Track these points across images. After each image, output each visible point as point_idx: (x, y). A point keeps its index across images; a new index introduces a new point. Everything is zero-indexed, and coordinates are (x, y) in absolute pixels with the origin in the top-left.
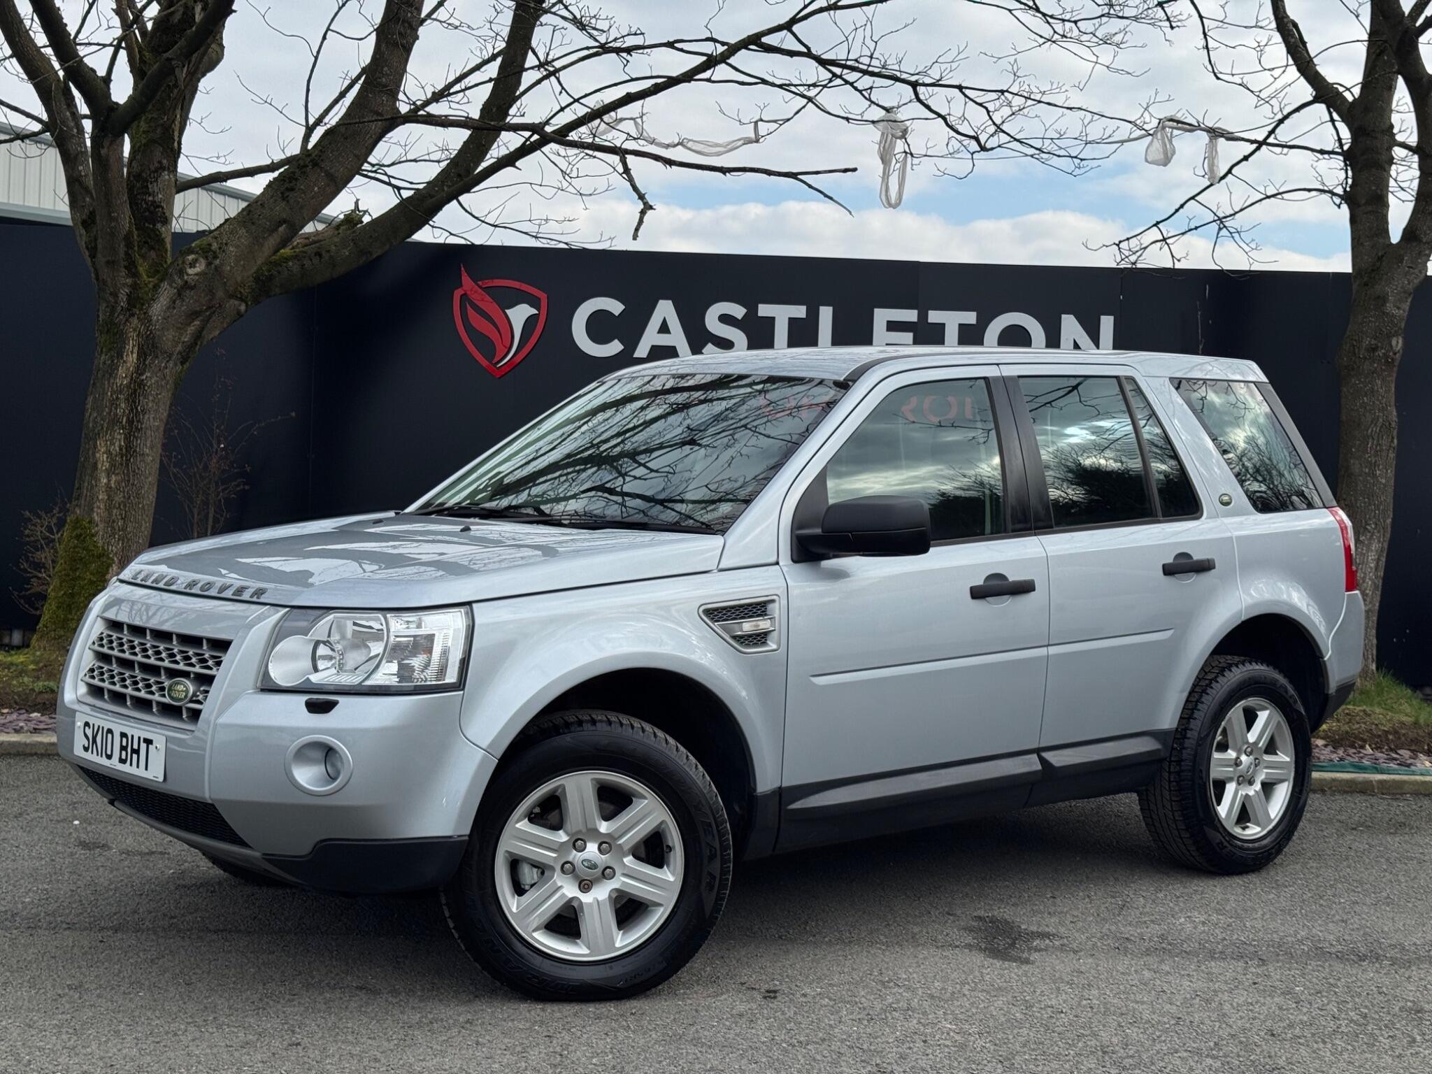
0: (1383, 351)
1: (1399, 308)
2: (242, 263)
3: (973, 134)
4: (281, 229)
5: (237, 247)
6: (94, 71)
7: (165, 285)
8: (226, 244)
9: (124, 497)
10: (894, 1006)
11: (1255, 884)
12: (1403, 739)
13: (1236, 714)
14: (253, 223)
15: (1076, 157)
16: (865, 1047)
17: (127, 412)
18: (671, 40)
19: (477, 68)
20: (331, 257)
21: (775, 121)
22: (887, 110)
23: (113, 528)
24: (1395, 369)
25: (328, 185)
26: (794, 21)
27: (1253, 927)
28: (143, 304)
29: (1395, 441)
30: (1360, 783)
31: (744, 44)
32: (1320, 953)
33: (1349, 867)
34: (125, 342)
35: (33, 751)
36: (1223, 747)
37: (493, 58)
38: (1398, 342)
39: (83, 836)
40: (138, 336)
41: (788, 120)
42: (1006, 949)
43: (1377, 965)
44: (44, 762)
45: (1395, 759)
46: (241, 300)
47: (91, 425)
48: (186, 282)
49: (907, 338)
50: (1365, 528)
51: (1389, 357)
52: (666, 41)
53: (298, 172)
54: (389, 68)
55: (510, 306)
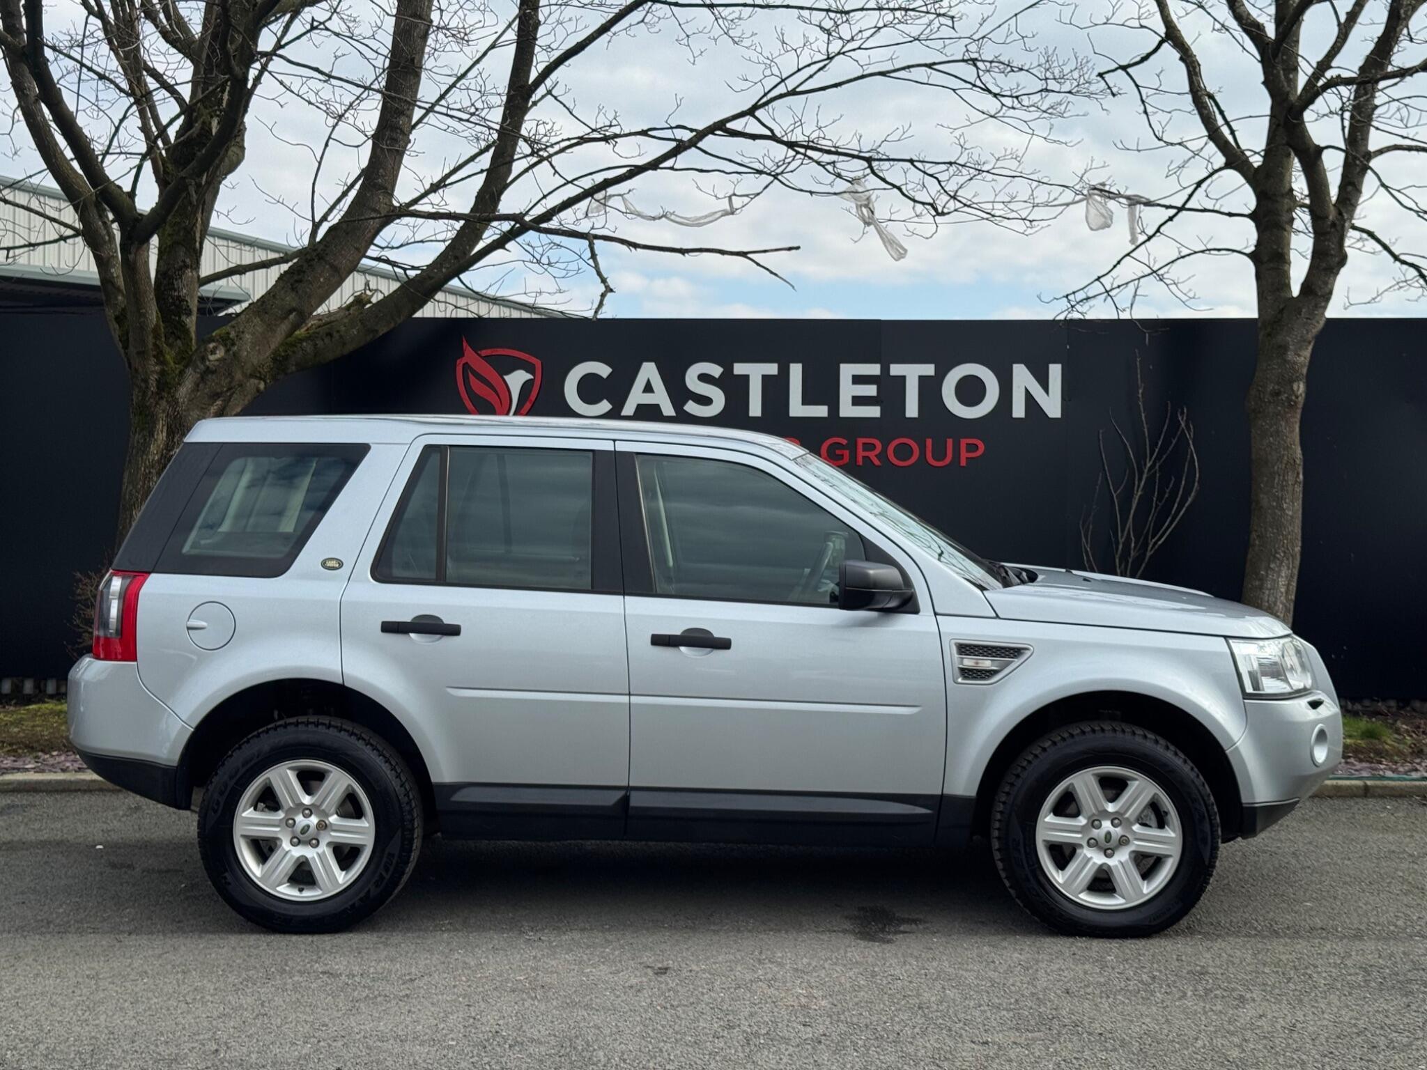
0: (1286, 395)
1: (1299, 356)
2: (258, 348)
3: (929, 200)
4: (292, 317)
5: (253, 334)
6: (120, 188)
7: (190, 371)
14: (266, 313)
15: (1026, 219)
18: (648, 128)
19: (472, 159)
21: (747, 196)
22: (850, 181)
24: (1299, 411)
25: (333, 275)
26: (756, 107)
28: (170, 389)
29: (1301, 476)
31: (711, 130)
34: (155, 423)
37: (487, 149)
38: (1300, 387)
40: (167, 417)
41: (758, 194)
42: (875, 932)
44: (86, 797)
46: (260, 379)
47: (127, 497)
48: (208, 367)
49: (871, 390)
50: (1275, 557)
51: (1292, 400)
52: (639, 130)
53: (306, 265)
54: (384, 169)
55: (508, 373)
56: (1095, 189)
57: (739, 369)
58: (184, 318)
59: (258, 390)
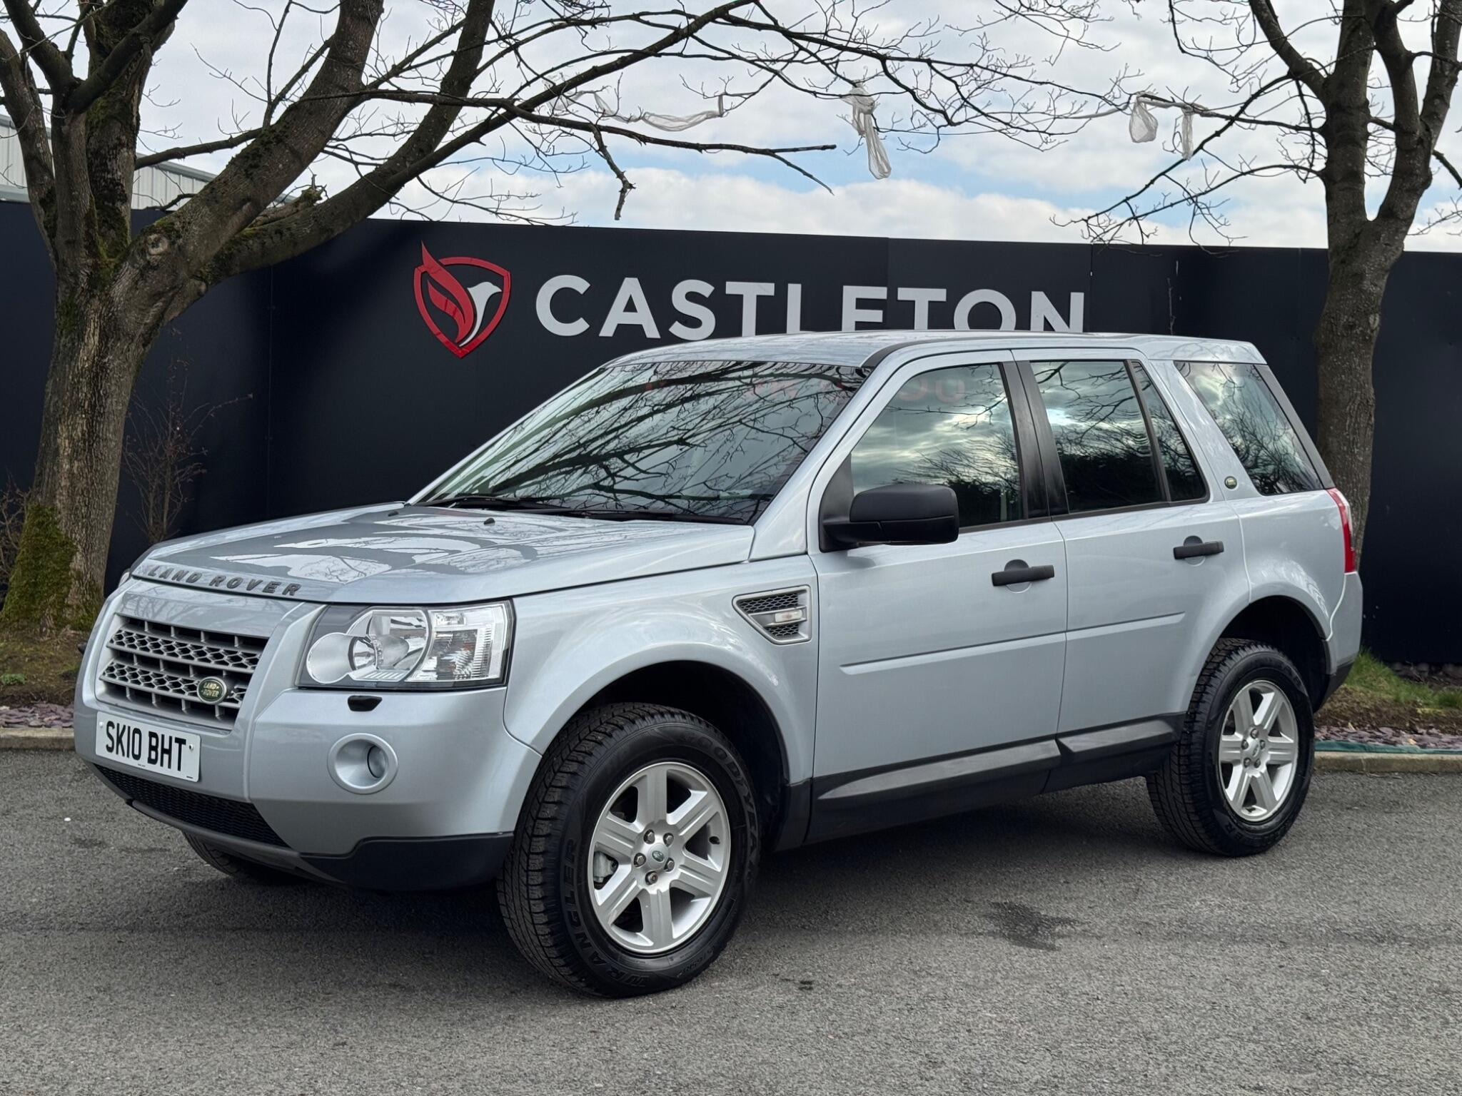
0: (1361, 329)
1: (1376, 285)
2: (205, 242)
3: (938, 107)
4: (245, 207)
5: (201, 226)
6: (55, 46)
7: (127, 266)
8: (189, 223)
9: (87, 483)
10: (931, 995)
11: (1263, 866)
12: (1384, 717)
13: (1243, 696)
14: (217, 202)
15: (1044, 132)
16: (911, 1037)
17: (89, 396)
18: (637, 12)
19: (438, 40)
20: (292, 235)
21: (740, 95)
22: (854, 84)
23: (76, 515)
24: (1372, 347)
25: (294, 162)
27: (1269, 910)
28: (104, 286)
29: (1373, 419)
30: (1349, 762)
31: (711, 17)
32: (1338, 934)
33: (1352, 847)
34: (85, 325)
35: (8, 746)
36: (1230, 730)
37: (453, 30)
38: (1375, 320)
39: (78, 833)
40: (99, 317)
41: (754, 94)
42: (1029, 935)
43: (1396, 946)
44: (21, 757)
45: (1379, 737)
46: (201, 279)
47: (52, 409)
48: (149, 262)
49: (876, 316)
51: (1367, 334)
52: (631, 13)
53: (262, 150)
54: (354, 41)
55: (474, 284)
56: (1145, 96)
57: (732, 288)
59: (199, 293)
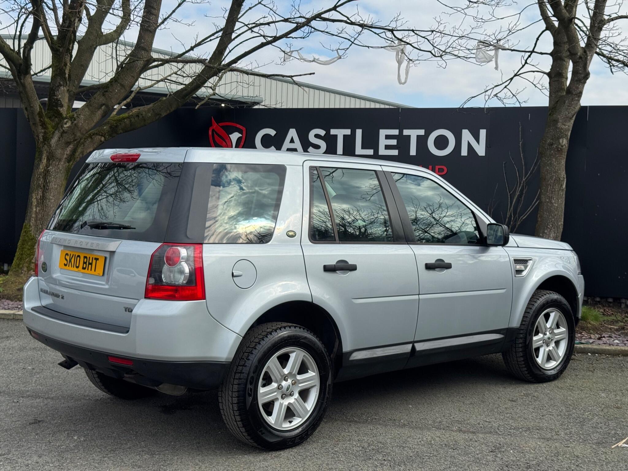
0: (556, 145)
1: (564, 125)
2: (87, 122)
4: (103, 107)
5: (85, 116)
7: (57, 132)
8: (80, 115)
14: (91, 106)
17: (43, 182)
20: (143, 117)
23: (37, 228)
25: (121, 89)
26: (337, 6)
28: (48, 140)
31: (314, 18)
34: (42, 155)
37: (220, 31)
38: (563, 141)
40: (47, 152)
41: (348, 49)
47: (32, 187)
48: (64, 130)
49: (394, 142)
50: (547, 227)
51: (559, 148)
53: (109, 85)
54: (144, 40)
55: (231, 133)
56: (481, 42)
57: (333, 132)
58: (59, 108)
59: (101, 141)
